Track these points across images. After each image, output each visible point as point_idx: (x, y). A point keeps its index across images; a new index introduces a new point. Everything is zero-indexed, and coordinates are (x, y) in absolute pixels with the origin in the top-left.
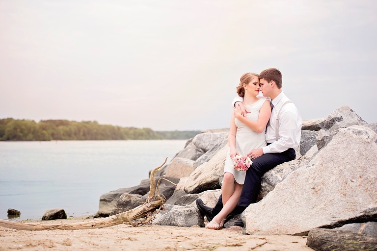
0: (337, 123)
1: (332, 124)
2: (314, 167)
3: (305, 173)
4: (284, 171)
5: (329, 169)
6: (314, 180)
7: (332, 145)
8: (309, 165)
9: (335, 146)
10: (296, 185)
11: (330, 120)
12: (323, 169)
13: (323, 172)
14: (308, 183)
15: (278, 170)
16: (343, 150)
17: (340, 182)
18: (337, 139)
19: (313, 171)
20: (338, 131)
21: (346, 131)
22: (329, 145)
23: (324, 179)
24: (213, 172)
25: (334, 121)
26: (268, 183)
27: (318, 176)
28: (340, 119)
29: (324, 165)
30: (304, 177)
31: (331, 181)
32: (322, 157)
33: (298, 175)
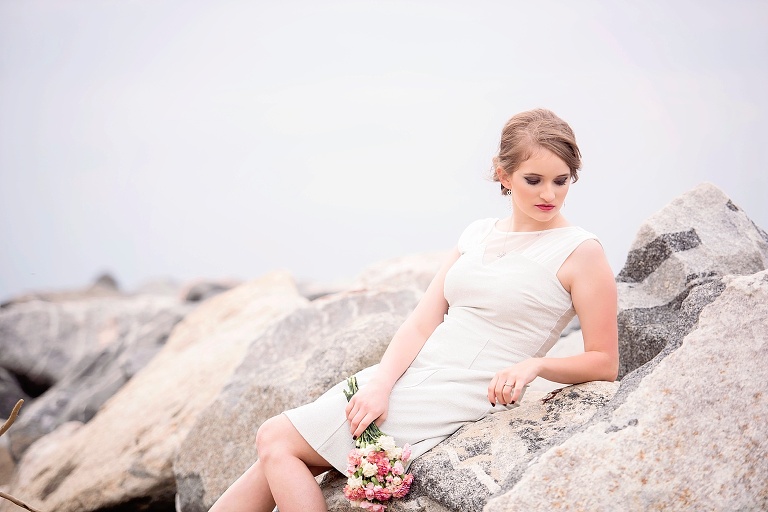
0: (679, 255)
1: (657, 260)
2: (640, 429)
3: (603, 453)
4: (495, 448)
5: (703, 438)
6: (644, 481)
7: (705, 343)
8: (615, 422)
9: (717, 347)
10: (570, 502)
11: (649, 246)
12: (674, 437)
13: (677, 451)
14: (618, 495)
15: (471, 444)
16: (751, 363)
17: (755, 491)
18: (723, 318)
19: (638, 448)
20: (721, 286)
21: (756, 286)
22: (692, 343)
23: (686, 479)
24: (127, 461)
25: (663, 248)
26: (433, 499)
27: (659, 467)
28: (687, 241)
29: (677, 423)
30: (601, 472)
31: (717, 487)
32: (668, 392)
33: (574, 462)
